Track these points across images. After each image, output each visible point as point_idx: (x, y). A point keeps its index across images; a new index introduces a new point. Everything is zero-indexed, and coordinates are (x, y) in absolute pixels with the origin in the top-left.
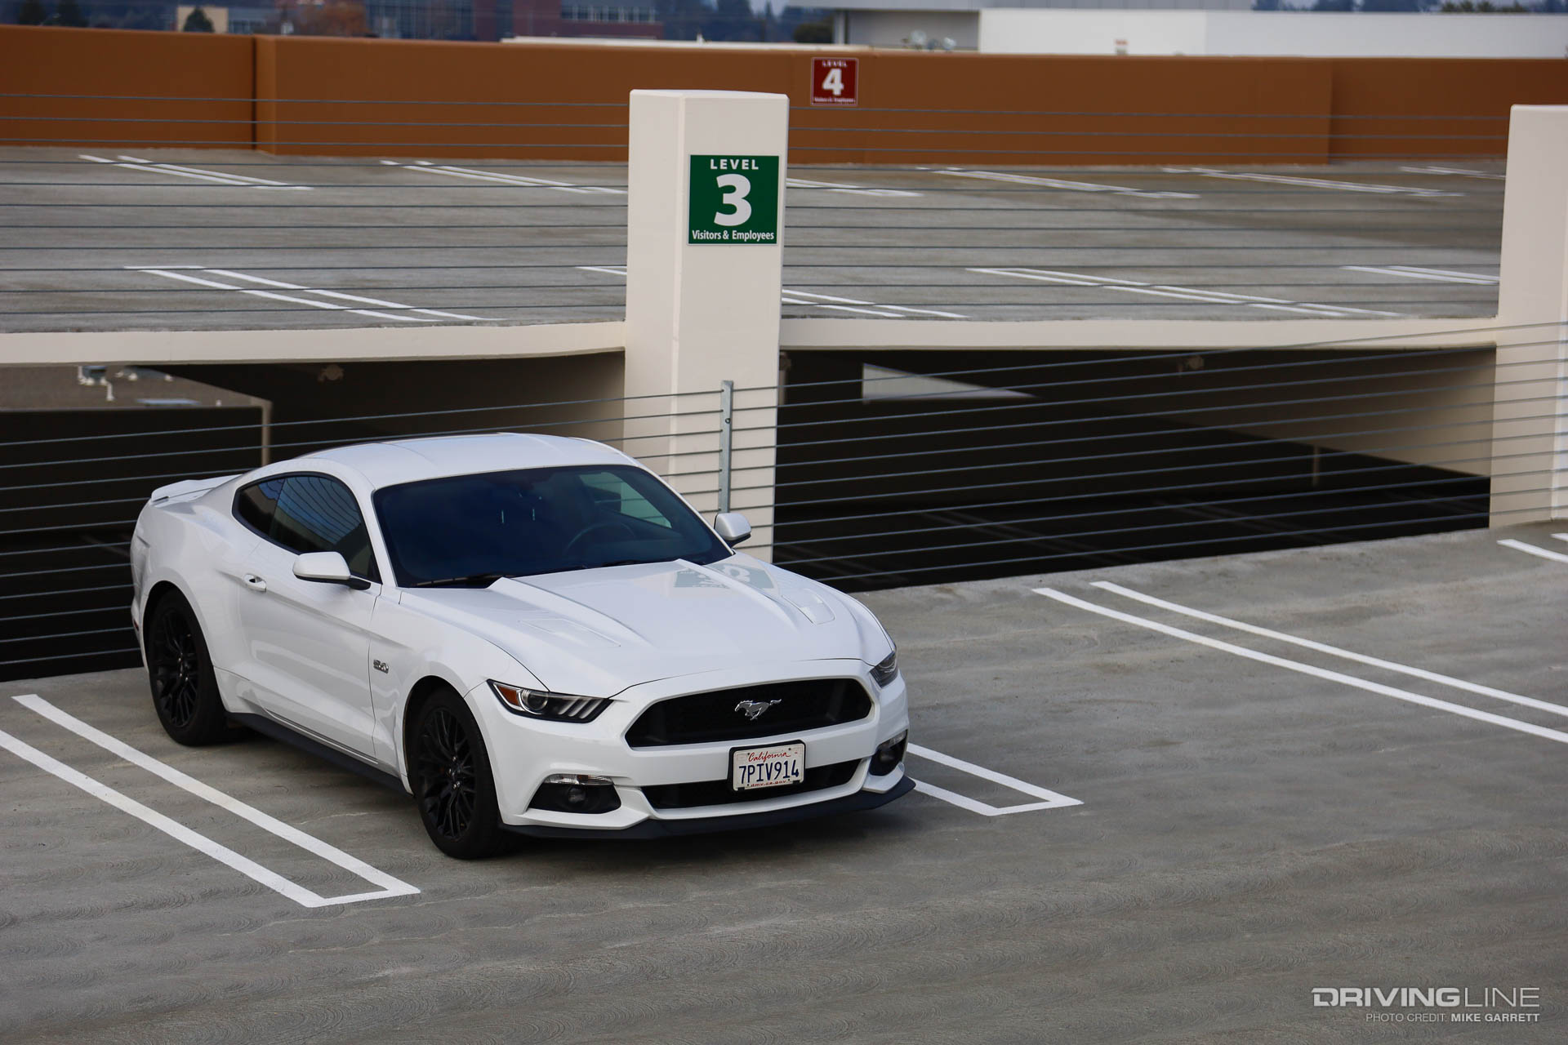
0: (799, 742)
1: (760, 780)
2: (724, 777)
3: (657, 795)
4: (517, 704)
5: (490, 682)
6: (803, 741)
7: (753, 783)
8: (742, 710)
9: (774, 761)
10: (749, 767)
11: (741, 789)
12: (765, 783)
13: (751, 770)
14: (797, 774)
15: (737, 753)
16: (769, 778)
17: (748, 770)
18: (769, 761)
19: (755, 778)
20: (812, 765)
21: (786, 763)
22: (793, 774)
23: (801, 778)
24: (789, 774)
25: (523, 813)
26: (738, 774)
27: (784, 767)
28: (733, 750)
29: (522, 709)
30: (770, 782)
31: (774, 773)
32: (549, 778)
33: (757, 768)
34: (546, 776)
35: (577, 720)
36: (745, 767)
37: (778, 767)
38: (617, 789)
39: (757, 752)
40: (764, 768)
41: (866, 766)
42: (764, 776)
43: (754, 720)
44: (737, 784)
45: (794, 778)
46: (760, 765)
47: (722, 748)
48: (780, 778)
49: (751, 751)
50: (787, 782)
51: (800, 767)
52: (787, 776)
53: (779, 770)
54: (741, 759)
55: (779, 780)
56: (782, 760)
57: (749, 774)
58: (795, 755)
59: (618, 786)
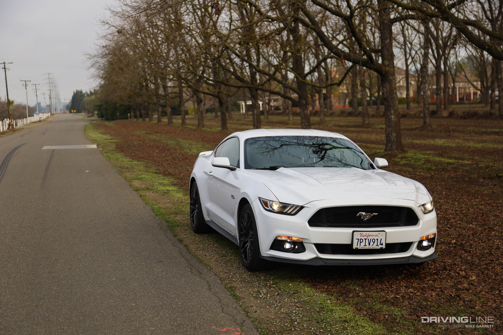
0: (384, 231)
1: (365, 245)
2: (350, 243)
3: (321, 248)
4: (268, 207)
5: (260, 198)
6: (386, 231)
7: (362, 246)
8: (360, 216)
9: (372, 238)
10: (361, 239)
11: (357, 249)
12: (367, 247)
13: (361, 241)
14: (382, 244)
15: (355, 233)
16: (369, 245)
17: (360, 241)
18: (369, 238)
19: (363, 244)
20: (389, 241)
21: (377, 239)
22: (380, 244)
23: (384, 246)
24: (379, 244)
25: (267, 252)
26: (355, 242)
27: (376, 241)
28: (354, 232)
29: (269, 209)
30: (370, 246)
31: (372, 243)
32: (277, 237)
33: (364, 240)
34: (275, 236)
35: (290, 214)
36: (359, 239)
37: (374, 241)
38: (305, 244)
39: (364, 233)
40: (367, 240)
41: (416, 245)
42: (367, 244)
43: (365, 221)
44: (355, 246)
45: (380, 246)
46: (366, 239)
47: (349, 230)
48: (375, 246)
49: (362, 233)
50: (378, 248)
51: (383, 242)
52: (377, 245)
53: (374, 242)
54: (357, 235)
55: (374, 246)
56: (376, 238)
57: (360, 242)
58: (381, 236)
59: (305, 243)
